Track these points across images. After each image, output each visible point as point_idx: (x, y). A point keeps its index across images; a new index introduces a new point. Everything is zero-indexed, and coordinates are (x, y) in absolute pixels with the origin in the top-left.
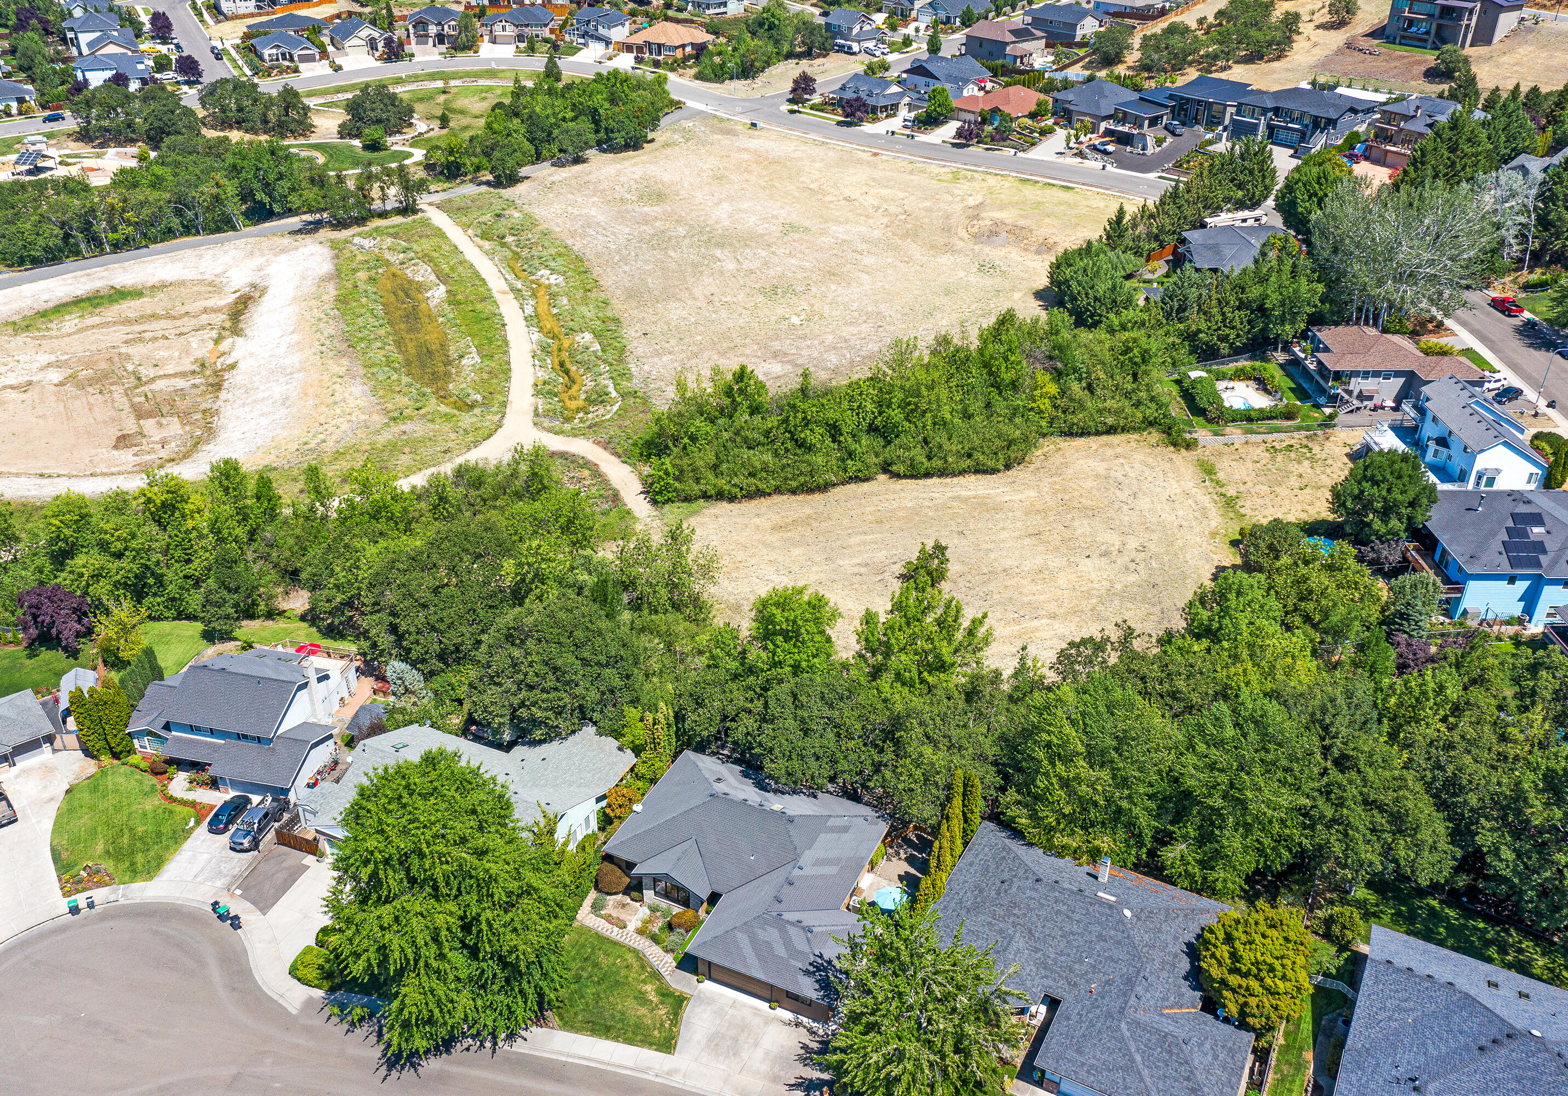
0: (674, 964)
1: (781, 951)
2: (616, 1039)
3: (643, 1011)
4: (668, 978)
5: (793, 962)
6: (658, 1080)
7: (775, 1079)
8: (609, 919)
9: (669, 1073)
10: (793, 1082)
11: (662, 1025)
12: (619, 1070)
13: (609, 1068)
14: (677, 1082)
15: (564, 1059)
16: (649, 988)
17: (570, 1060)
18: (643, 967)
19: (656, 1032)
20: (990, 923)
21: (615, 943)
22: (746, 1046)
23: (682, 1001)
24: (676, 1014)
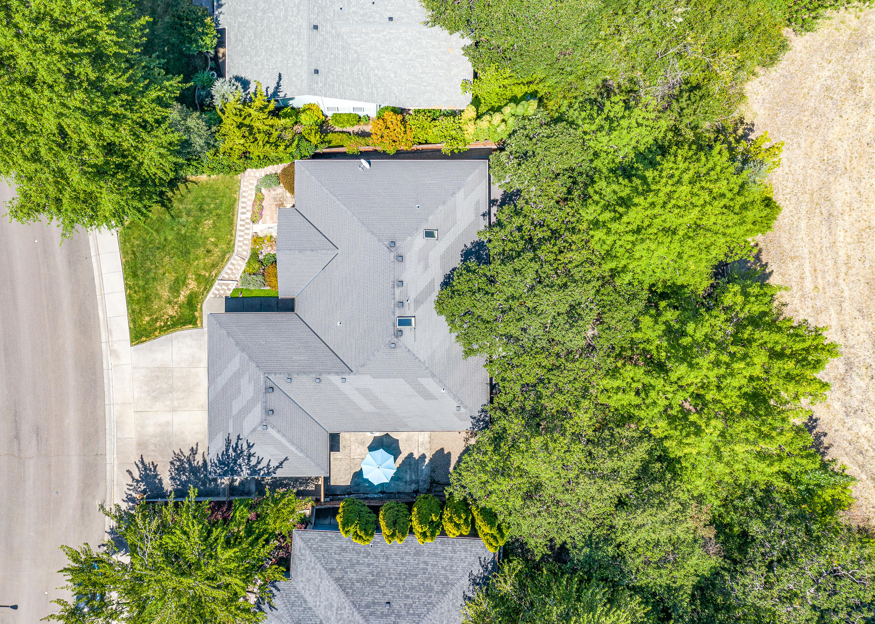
0: (229, 293)
1: (237, 406)
2: (128, 287)
3: (165, 294)
4: (210, 295)
5: (231, 422)
6: (104, 345)
7: (142, 444)
8: (259, 199)
9: (113, 352)
10: (146, 461)
11: (156, 320)
12: (100, 308)
13: (99, 297)
14: (108, 361)
15: (93, 253)
16: (192, 285)
17: (94, 260)
18: (214, 266)
19: (147, 319)
20: (332, 606)
21: (231, 223)
22: (168, 403)
23: (190, 323)
24: (174, 325)
